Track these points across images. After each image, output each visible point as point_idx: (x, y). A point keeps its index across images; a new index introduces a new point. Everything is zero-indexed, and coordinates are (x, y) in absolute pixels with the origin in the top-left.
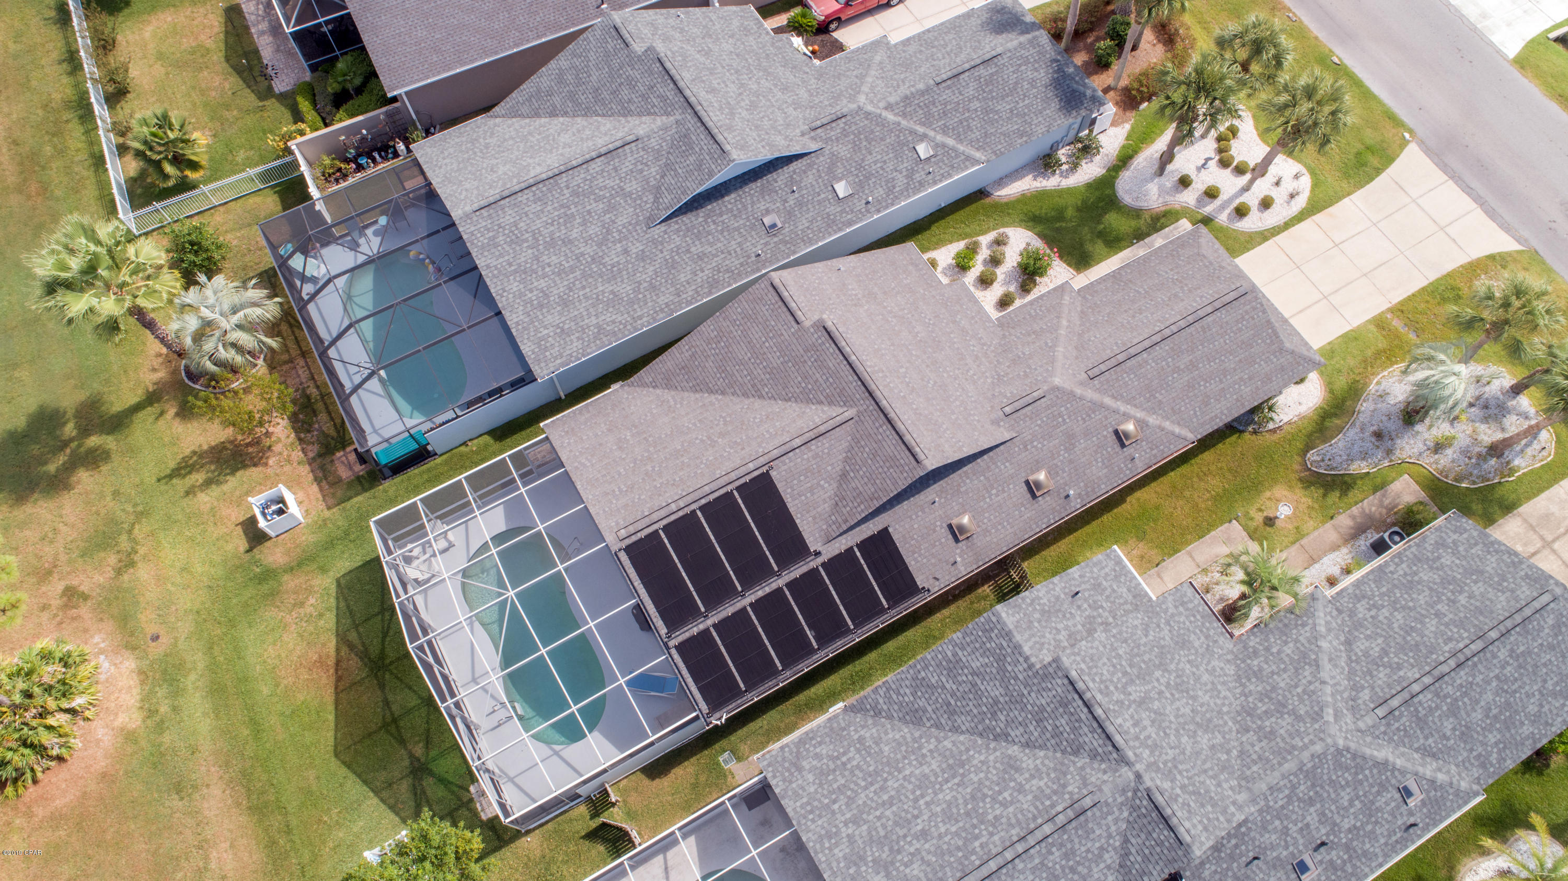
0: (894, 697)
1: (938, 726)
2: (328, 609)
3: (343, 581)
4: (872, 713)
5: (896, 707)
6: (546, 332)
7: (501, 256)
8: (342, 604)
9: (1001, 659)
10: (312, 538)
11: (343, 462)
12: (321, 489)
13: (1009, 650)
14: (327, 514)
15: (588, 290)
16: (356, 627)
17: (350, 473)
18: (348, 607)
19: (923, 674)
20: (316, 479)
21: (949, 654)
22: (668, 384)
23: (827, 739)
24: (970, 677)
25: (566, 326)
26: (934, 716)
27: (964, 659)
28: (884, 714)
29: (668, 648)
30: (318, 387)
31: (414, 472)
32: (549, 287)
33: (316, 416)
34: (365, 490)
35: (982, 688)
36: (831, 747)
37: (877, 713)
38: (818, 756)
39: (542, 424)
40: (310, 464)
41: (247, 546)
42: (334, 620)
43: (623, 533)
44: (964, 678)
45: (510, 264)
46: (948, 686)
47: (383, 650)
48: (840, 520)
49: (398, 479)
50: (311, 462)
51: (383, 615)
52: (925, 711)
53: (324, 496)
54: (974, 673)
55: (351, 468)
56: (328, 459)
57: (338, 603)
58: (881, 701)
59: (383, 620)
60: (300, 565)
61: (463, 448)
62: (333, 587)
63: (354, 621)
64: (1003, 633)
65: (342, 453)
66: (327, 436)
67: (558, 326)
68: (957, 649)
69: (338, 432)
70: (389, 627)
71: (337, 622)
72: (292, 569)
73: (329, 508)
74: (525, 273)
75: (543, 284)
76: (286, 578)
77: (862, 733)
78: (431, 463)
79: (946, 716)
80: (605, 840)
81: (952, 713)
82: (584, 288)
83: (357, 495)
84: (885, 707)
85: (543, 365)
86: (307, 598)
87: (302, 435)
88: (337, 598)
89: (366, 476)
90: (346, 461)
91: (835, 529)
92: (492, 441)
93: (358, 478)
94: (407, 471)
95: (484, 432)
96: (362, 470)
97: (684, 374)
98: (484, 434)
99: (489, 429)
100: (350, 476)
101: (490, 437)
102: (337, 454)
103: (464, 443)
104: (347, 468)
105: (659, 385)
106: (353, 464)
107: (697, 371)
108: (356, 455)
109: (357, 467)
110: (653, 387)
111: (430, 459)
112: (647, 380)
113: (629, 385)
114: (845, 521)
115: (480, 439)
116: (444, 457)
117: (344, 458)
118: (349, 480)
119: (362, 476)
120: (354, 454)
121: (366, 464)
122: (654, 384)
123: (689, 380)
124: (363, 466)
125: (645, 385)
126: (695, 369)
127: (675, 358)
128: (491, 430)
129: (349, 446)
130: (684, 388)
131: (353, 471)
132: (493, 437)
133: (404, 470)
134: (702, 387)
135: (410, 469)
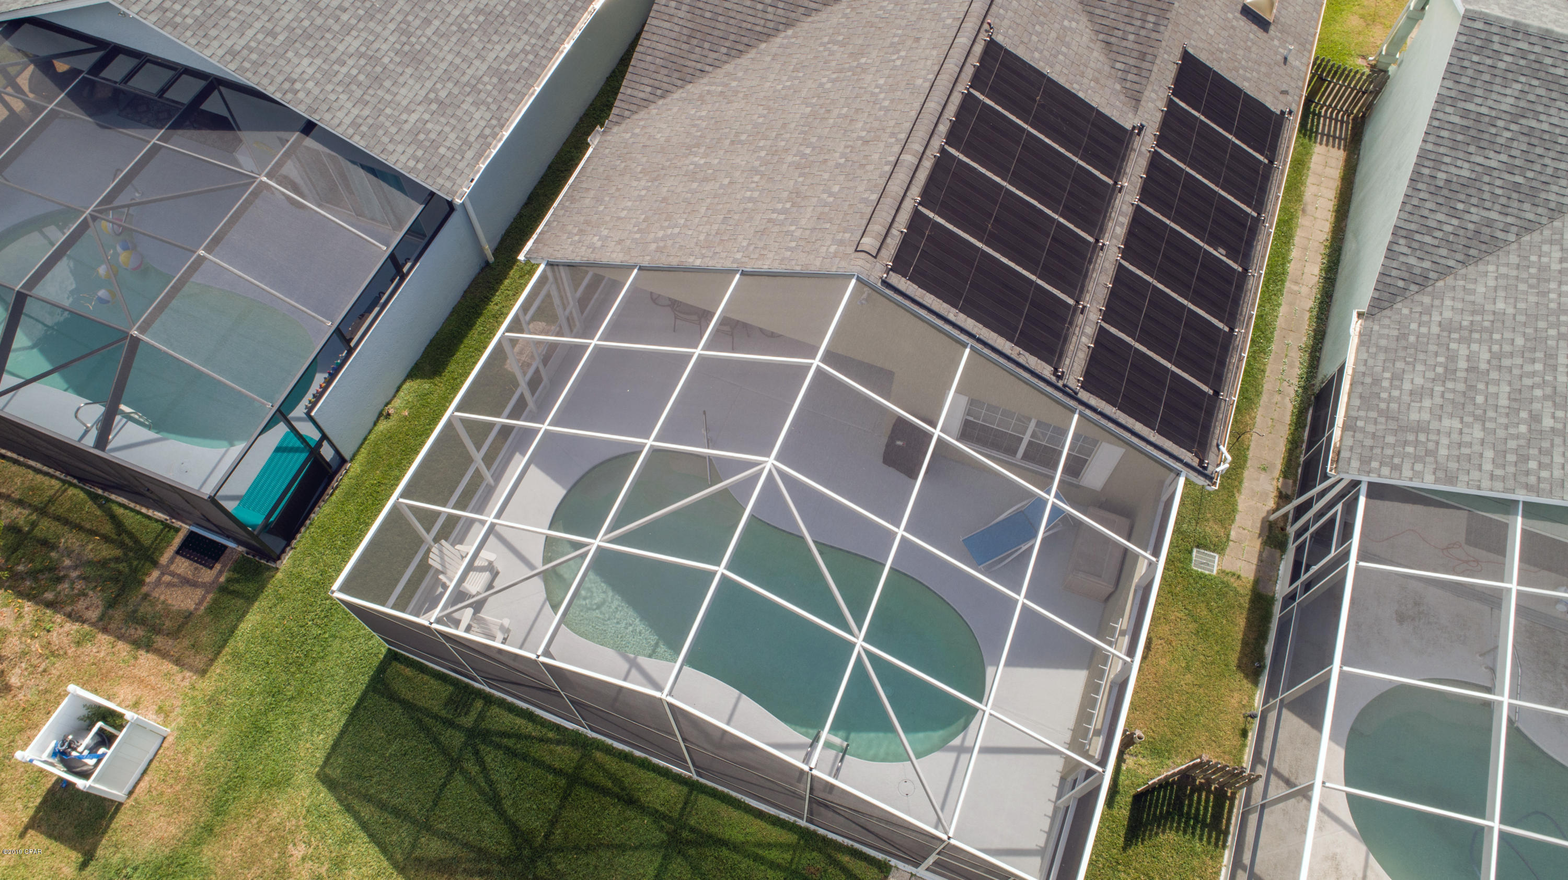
0: (1428, 239)
1: (1528, 228)
2: (346, 840)
3: (335, 773)
4: (1414, 288)
5: (1444, 252)
6: (414, 117)
7: (244, 26)
8: (367, 811)
9: (1536, 69)
10: (210, 747)
11: (169, 585)
12: (163, 654)
13: (1537, 49)
14: (207, 685)
15: (436, 23)
16: (427, 827)
17: (199, 592)
18: (382, 806)
19: (1442, 176)
20: (137, 644)
21: (1456, 120)
22: (686, 77)
23: (1400, 365)
24: (1513, 127)
25: (443, 94)
26: (1509, 220)
27: (1484, 110)
28: (1432, 275)
29: (1073, 396)
30: (20, 503)
31: (323, 513)
32: (367, 43)
33: (54, 547)
34: (251, 599)
35: (1545, 127)
36: (1420, 367)
37: (1422, 281)
38: (1417, 394)
39: (521, 257)
40: (105, 630)
41: (75, 857)
42: (374, 850)
43: (869, 243)
44: (1508, 134)
45: (272, 34)
46: (1493, 164)
47: (513, 828)
48: (1132, 62)
49: (303, 540)
50: (103, 625)
51: (463, 771)
52: (1490, 223)
53: (178, 662)
54: (1515, 118)
55: (194, 584)
56: (134, 599)
57: (356, 816)
58: (1412, 261)
59: (471, 781)
60: (219, 809)
61: (383, 426)
62: (324, 794)
63: (415, 822)
64: (1509, 33)
65: (156, 574)
66: (104, 563)
67: (427, 100)
68: (1461, 104)
69: (122, 545)
70: (491, 783)
71: (384, 849)
72: (209, 829)
73: (203, 672)
74: (310, 37)
75: (353, 43)
76: (208, 852)
77: (1436, 318)
78: (345, 480)
79: (1526, 206)
80: (1161, 821)
81: (1532, 195)
82: (427, 22)
83: (241, 618)
84: (1427, 264)
85: (447, 171)
86: (283, 853)
87: (49, 596)
88: (349, 809)
89: (236, 576)
90: (175, 580)
91: (1136, 78)
92: (426, 385)
93: (224, 590)
94: (308, 522)
95: (403, 378)
96: (221, 572)
97: (701, 44)
98: (404, 381)
99: (409, 369)
100: (204, 597)
101: (418, 381)
102: (148, 580)
103: (380, 414)
104: (188, 589)
105: (669, 87)
106: (194, 575)
107: (718, 25)
108: (189, 558)
109: (207, 575)
110: (662, 97)
111: (338, 477)
112: (642, 95)
113: (617, 123)
114: (1142, 57)
115: (401, 394)
116: (360, 458)
117: (167, 578)
118: (205, 604)
119: (228, 580)
120: (183, 560)
121: (222, 559)
122: (659, 92)
123: (715, 48)
124: (218, 566)
125: (645, 103)
126: (713, 24)
127: (666, 33)
128: (412, 370)
129: (162, 554)
130: (717, 63)
131: (203, 585)
132: (422, 378)
133: (302, 524)
134: (745, 40)
135: (312, 515)
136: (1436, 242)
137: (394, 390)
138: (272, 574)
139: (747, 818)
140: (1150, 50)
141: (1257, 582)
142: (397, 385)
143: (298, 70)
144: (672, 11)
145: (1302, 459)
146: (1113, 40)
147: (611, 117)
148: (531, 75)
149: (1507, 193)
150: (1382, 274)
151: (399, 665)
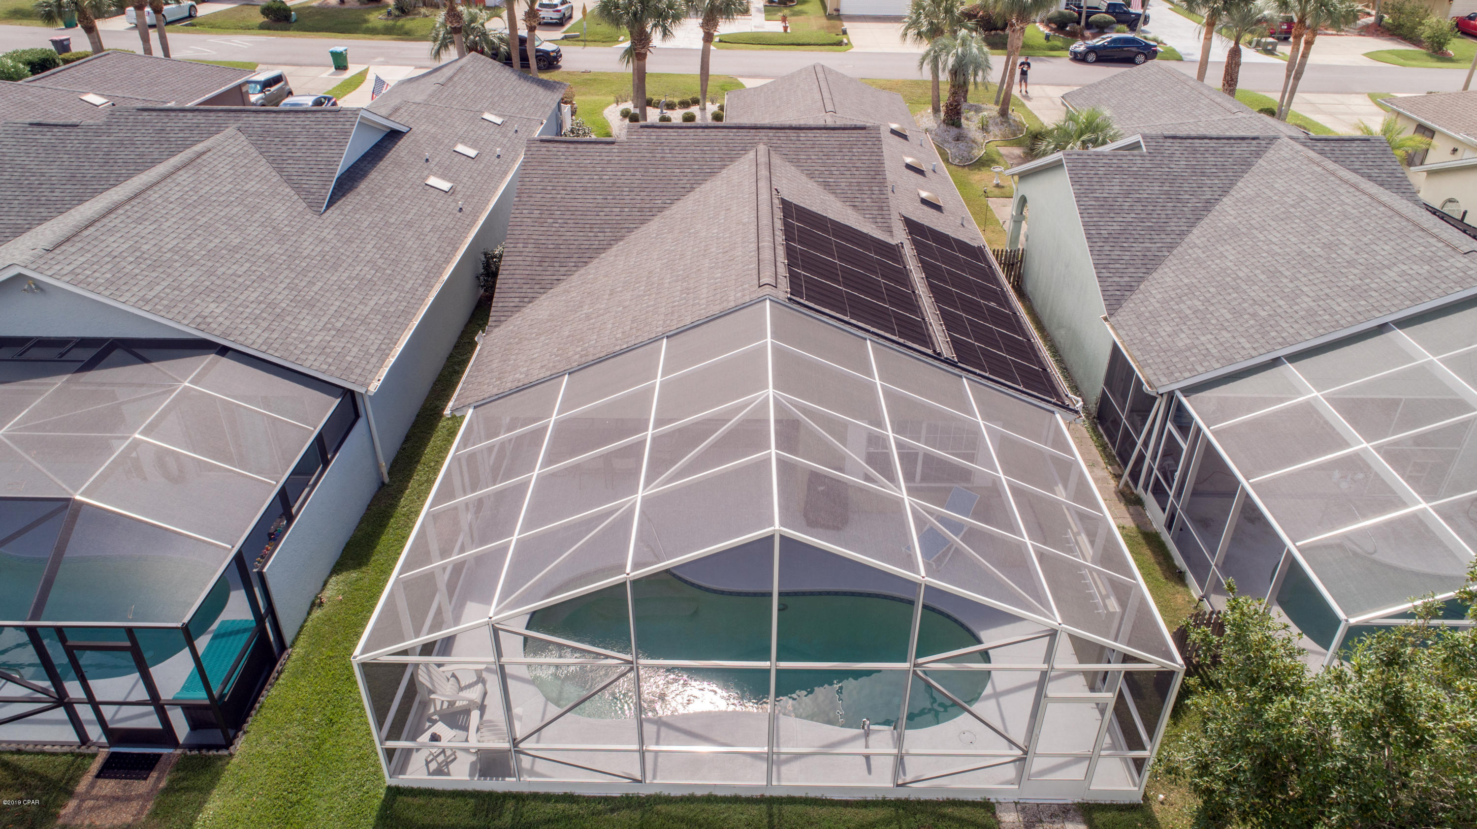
0: (1119, 266)
1: (1172, 246)
4: (1128, 293)
5: (1133, 270)
9: (1121, 171)
15: (320, 284)
17: (136, 804)
19: (1104, 232)
21: (1093, 203)
22: (546, 286)
23: (1150, 327)
24: (1127, 200)
25: (338, 325)
26: (1159, 245)
27: (1105, 195)
28: (1134, 284)
29: (956, 365)
32: (264, 295)
34: (206, 790)
36: (1164, 323)
37: (1130, 289)
43: (767, 280)
44: (1127, 204)
46: (1129, 220)
49: (255, 723)
52: (1148, 250)
54: (1125, 195)
55: (128, 799)
58: (1117, 279)
61: (317, 613)
64: (1094, 157)
65: (72, 804)
67: (326, 328)
68: (1091, 195)
69: (23, 786)
74: (213, 291)
75: (251, 295)
77: (1153, 300)
78: (289, 664)
79: (1164, 236)
81: (1163, 230)
82: (312, 283)
83: (198, 809)
84: (1127, 279)
89: (181, 774)
90: (100, 802)
91: (883, 220)
92: (354, 575)
93: (167, 791)
94: (257, 705)
95: (328, 573)
96: (159, 779)
97: (551, 264)
98: (330, 576)
99: (332, 565)
100: (143, 807)
101: (344, 573)
102: (63, 812)
103: (313, 605)
104: (119, 805)
105: (534, 295)
106: (124, 790)
107: (562, 251)
108: (116, 778)
109: (141, 787)
110: (530, 302)
111: (282, 661)
112: (513, 304)
113: (496, 326)
114: (881, 208)
115: (329, 586)
116: (301, 642)
117: (90, 803)
118: (146, 812)
119: (172, 782)
120: (107, 781)
121: (158, 766)
122: (526, 300)
123: (564, 264)
124: (154, 775)
125: (517, 309)
126: (557, 251)
127: (521, 263)
128: (334, 567)
129: (77, 782)
130: (569, 273)
131: (139, 796)
132: (347, 570)
133: (252, 707)
134: (588, 255)
135: (261, 699)
136: (1124, 266)
137: (322, 584)
138: (224, 762)
139: (836, 810)
140: (884, 204)
141: (1138, 527)
142: (324, 579)
143: (208, 311)
144: (521, 249)
145: (1114, 453)
146: (856, 204)
147: (489, 324)
148: (408, 314)
149: (1149, 232)
150: (1103, 291)
151: (405, 799)
